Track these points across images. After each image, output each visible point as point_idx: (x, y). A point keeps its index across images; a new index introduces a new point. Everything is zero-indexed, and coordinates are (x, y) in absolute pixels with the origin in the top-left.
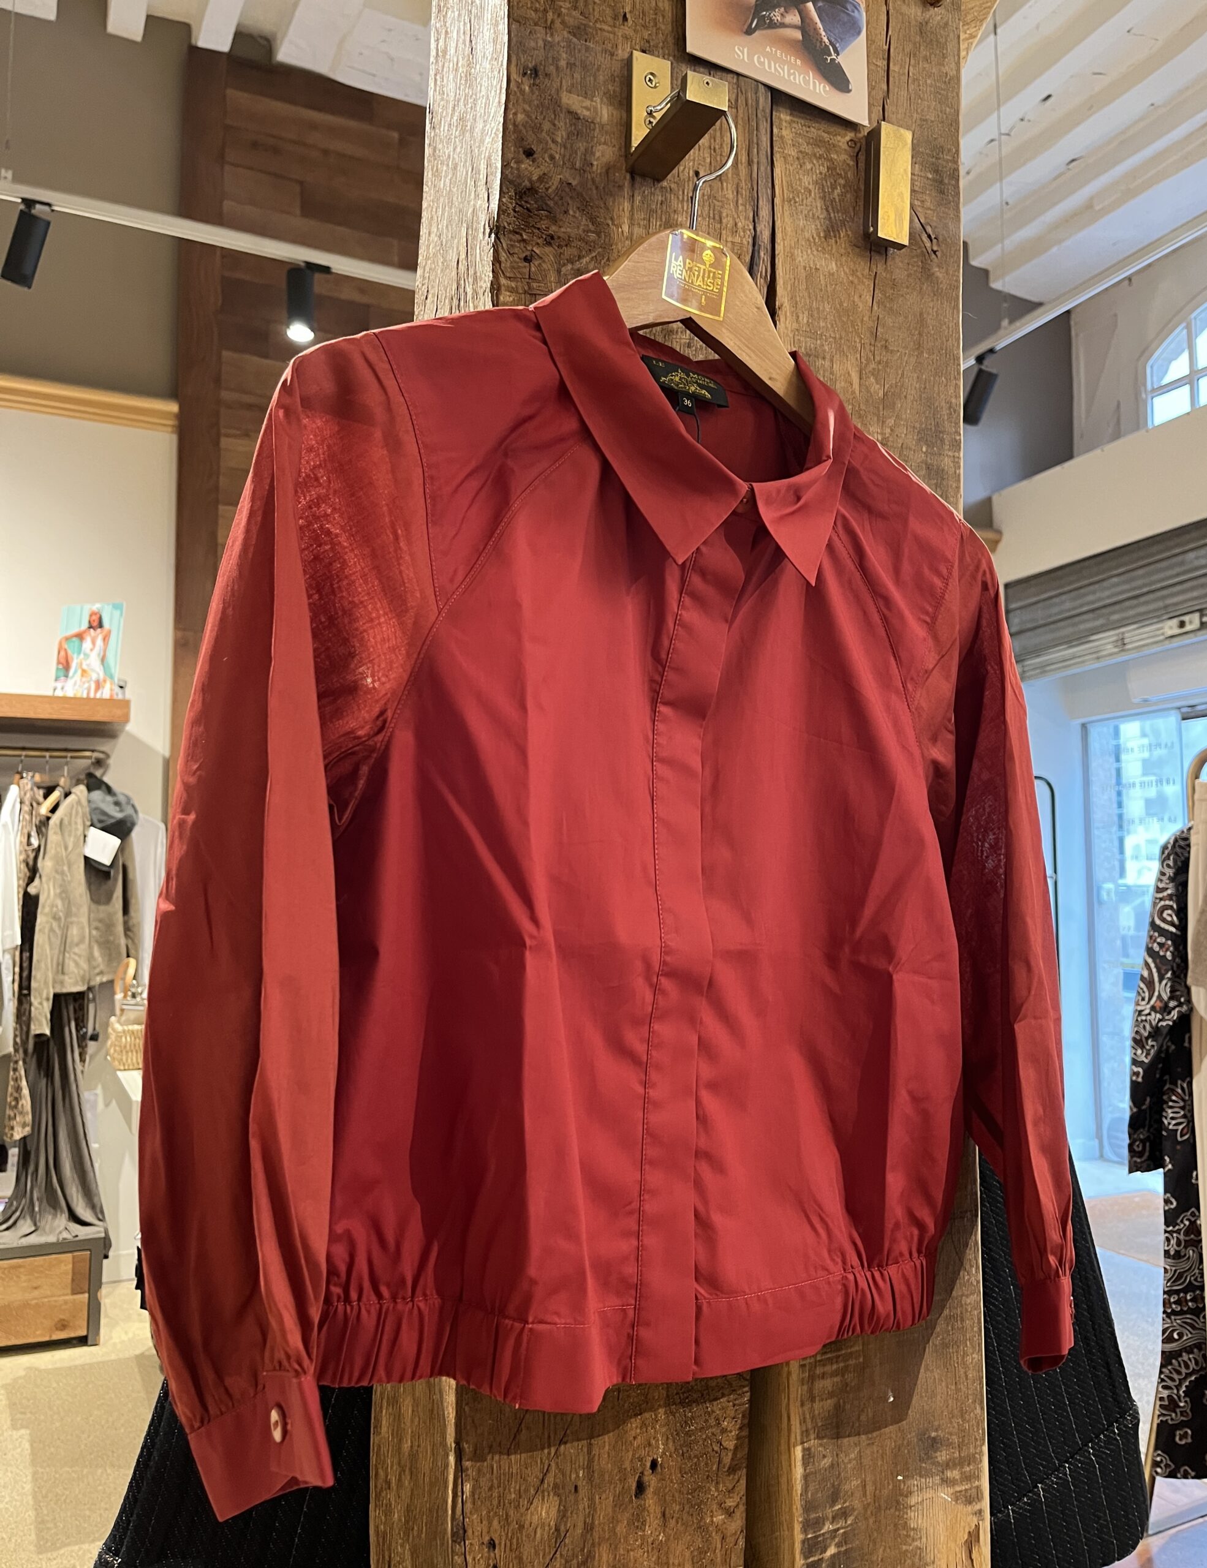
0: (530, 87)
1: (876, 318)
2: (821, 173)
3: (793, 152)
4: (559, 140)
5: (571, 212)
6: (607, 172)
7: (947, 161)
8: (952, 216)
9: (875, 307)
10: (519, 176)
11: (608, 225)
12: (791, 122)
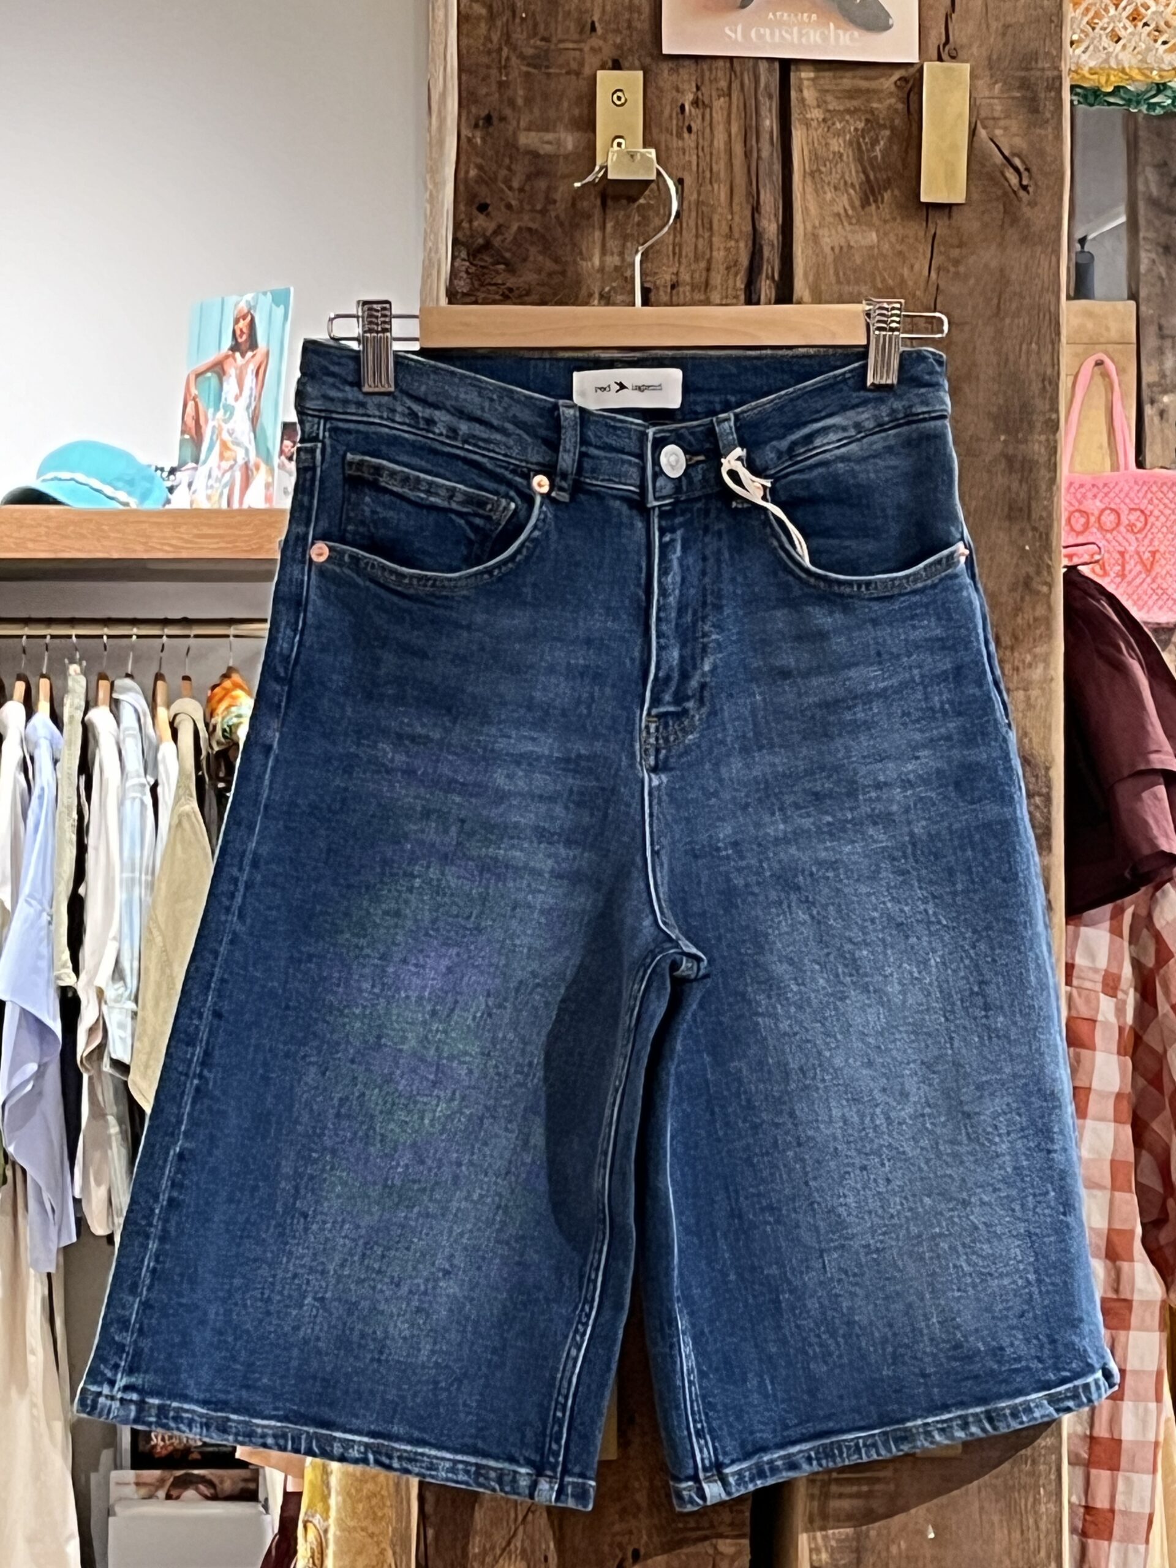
0: (483, 139)
1: (933, 290)
2: (856, 130)
3: (816, 114)
4: (516, 184)
5: (531, 258)
6: (574, 205)
7: (1043, 69)
8: (1050, 137)
9: (933, 274)
10: (472, 236)
11: (575, 262)
12: (813, 80)
